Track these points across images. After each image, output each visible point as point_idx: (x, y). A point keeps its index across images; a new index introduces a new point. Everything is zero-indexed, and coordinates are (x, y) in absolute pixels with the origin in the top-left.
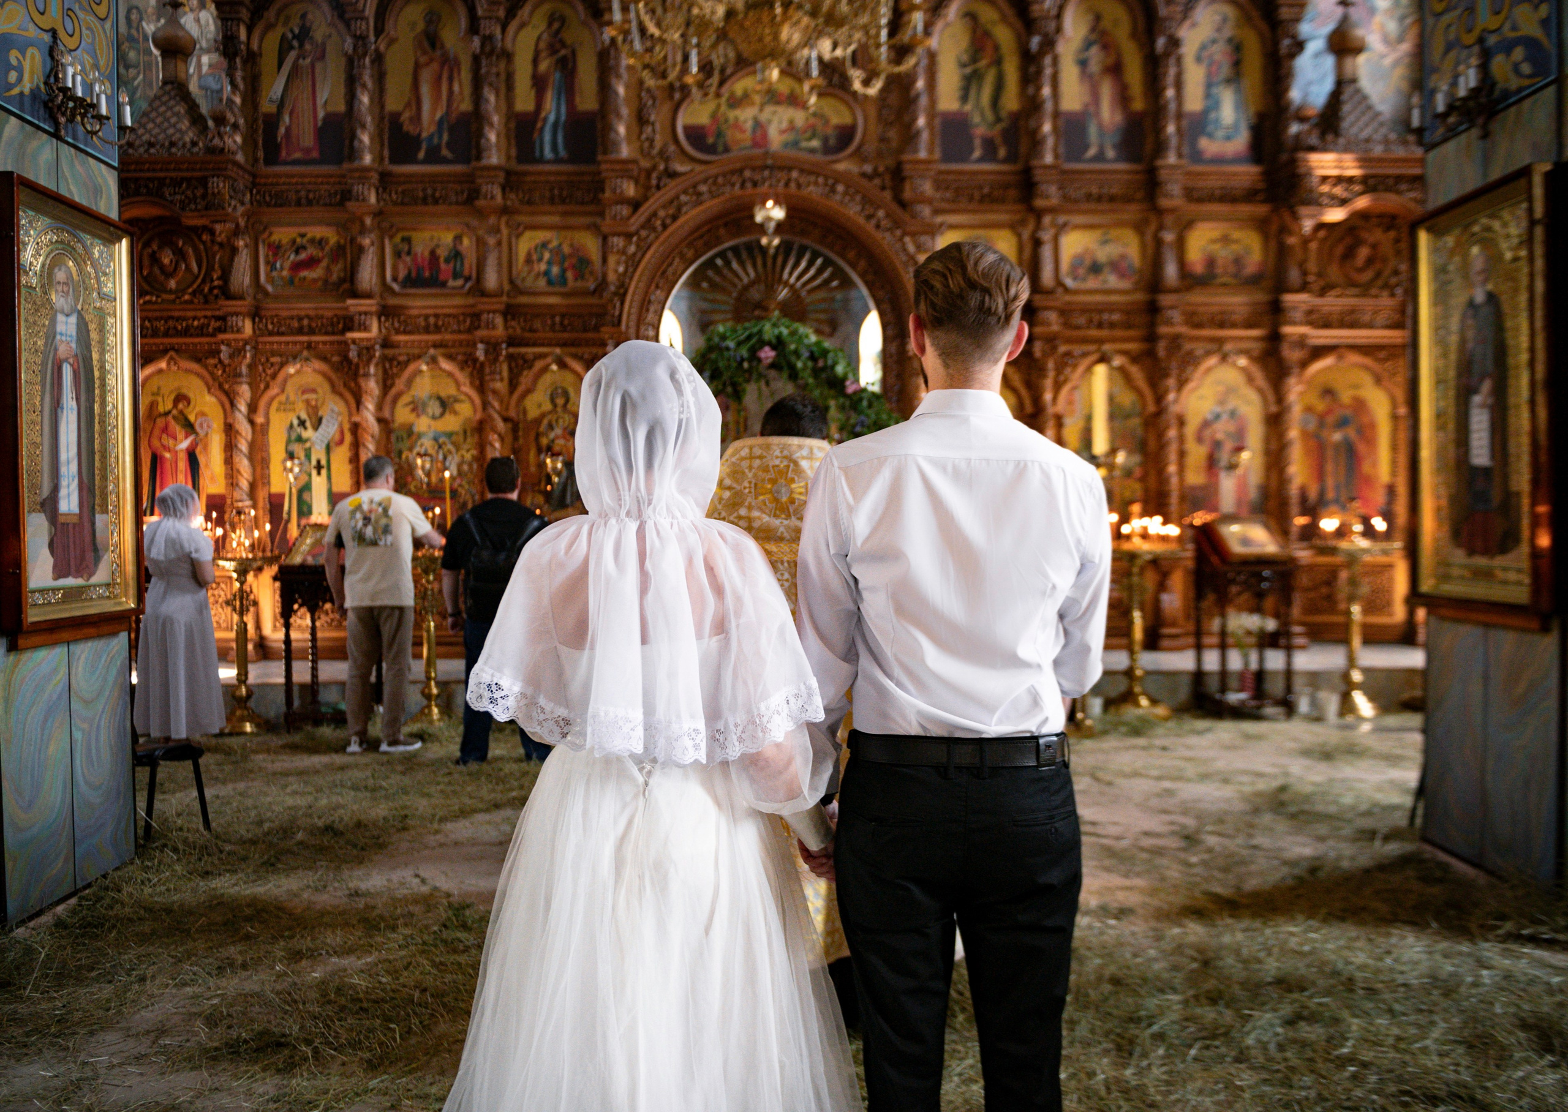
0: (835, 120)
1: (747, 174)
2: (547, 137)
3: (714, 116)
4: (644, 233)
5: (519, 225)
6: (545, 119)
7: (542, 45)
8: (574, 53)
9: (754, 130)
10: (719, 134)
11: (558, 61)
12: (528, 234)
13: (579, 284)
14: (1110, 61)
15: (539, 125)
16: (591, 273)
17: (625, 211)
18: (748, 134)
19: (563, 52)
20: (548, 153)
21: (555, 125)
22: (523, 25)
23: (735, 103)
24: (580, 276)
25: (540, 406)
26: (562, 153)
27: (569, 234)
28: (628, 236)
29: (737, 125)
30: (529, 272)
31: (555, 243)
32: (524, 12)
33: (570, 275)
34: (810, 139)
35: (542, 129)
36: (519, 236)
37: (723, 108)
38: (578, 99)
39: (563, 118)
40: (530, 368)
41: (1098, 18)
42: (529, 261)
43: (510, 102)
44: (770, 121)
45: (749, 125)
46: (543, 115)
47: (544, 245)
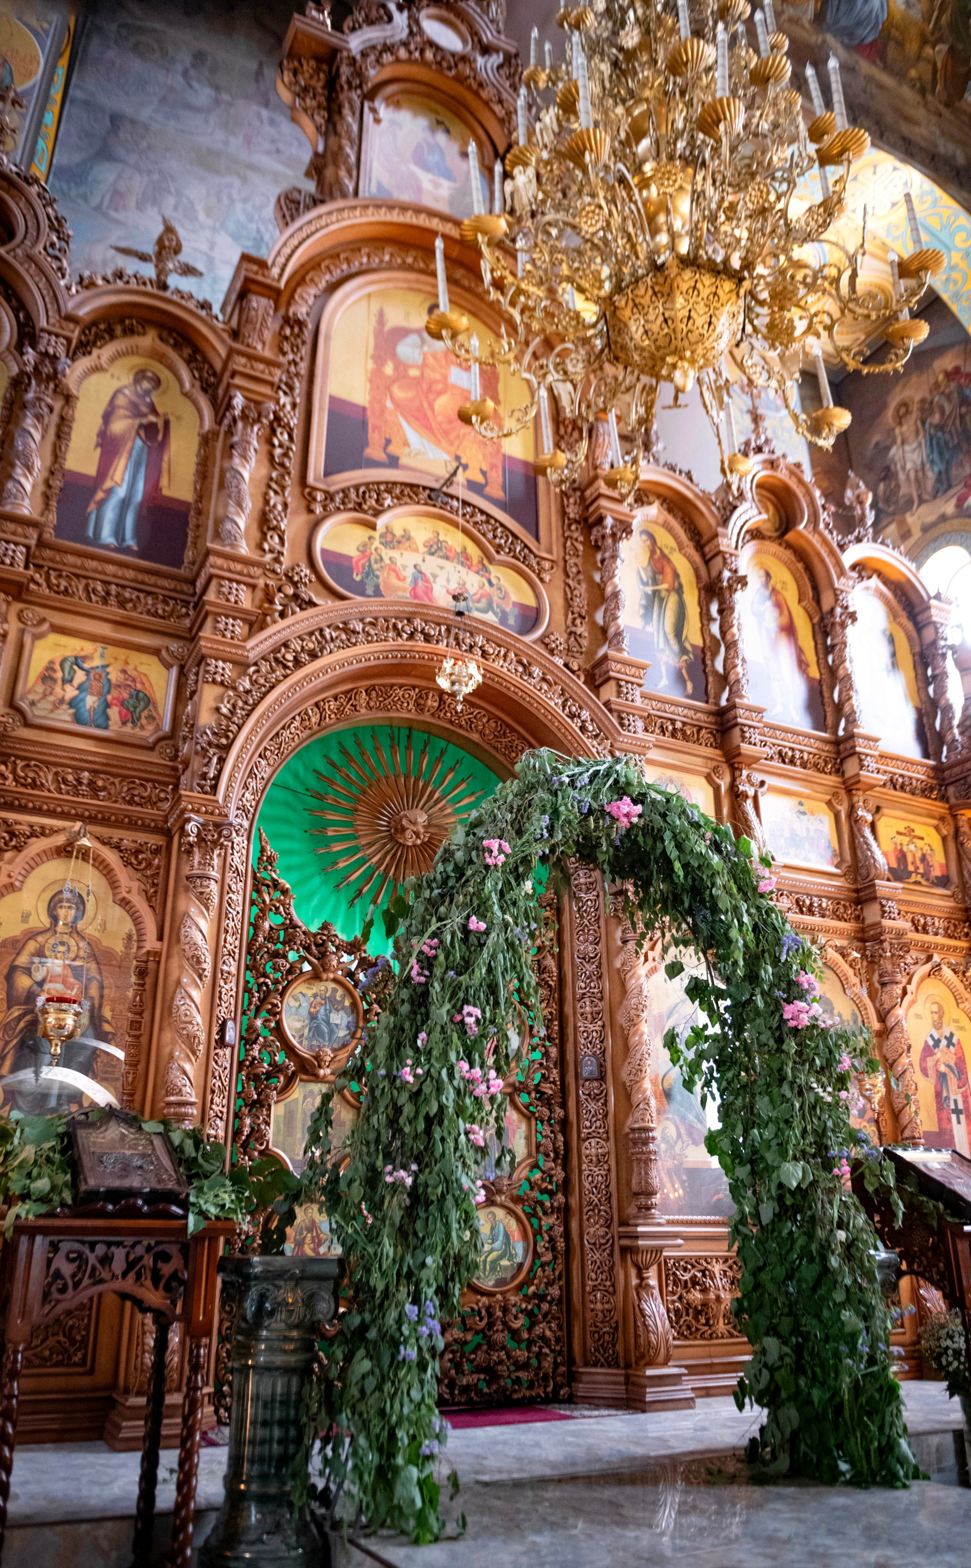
0: (514, 597)
1: (418, 623)
2: (110, 515)
3: (363, 549)
4: (264, 667)
5: (43, 620)
6: (109, 492)
7: (121, 401)
8: (167, 423)
9: (415, 581)
10: (369, 572)
11: (141, 426)
12: (53, 638)
13: (128, 729)
14: (785, 620)
15: (100, 495)
16: (151, 718)
17: (240, 628)
18: (408, 584)
19: (152, 418)
20: (107, 535)
21: (124, 504)
22: (97, 369)
23: (391, 540)
24: (130, 717)
25: (25, 917)
26: (130, 542)
27: (122, 653)
28: (242, 665)
29: (393, 568)
30: (45, 696)
31: (97, 662)
32: (104, 353)
33: (114, 713)
34: (484, 611)
35: (101, 504)
36: (37, 637)
37: (376, 543)
38: (164, 482)
39: (139, 496)
40: (18, 849)
41: (768, 575)
42: (47, 677)
43: (57, 455)
44: (435, 576)
45: (409, 573)
46: (108, 484)
47: (78, 661)
